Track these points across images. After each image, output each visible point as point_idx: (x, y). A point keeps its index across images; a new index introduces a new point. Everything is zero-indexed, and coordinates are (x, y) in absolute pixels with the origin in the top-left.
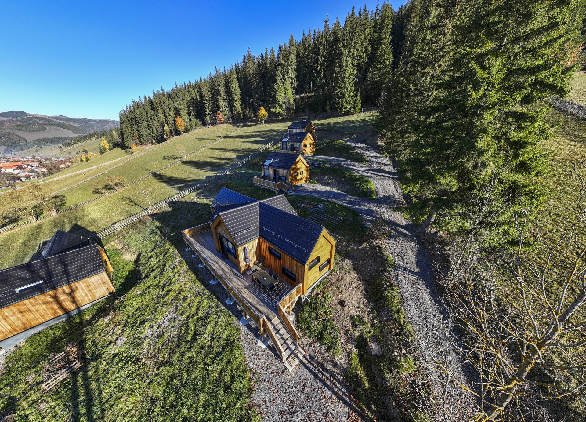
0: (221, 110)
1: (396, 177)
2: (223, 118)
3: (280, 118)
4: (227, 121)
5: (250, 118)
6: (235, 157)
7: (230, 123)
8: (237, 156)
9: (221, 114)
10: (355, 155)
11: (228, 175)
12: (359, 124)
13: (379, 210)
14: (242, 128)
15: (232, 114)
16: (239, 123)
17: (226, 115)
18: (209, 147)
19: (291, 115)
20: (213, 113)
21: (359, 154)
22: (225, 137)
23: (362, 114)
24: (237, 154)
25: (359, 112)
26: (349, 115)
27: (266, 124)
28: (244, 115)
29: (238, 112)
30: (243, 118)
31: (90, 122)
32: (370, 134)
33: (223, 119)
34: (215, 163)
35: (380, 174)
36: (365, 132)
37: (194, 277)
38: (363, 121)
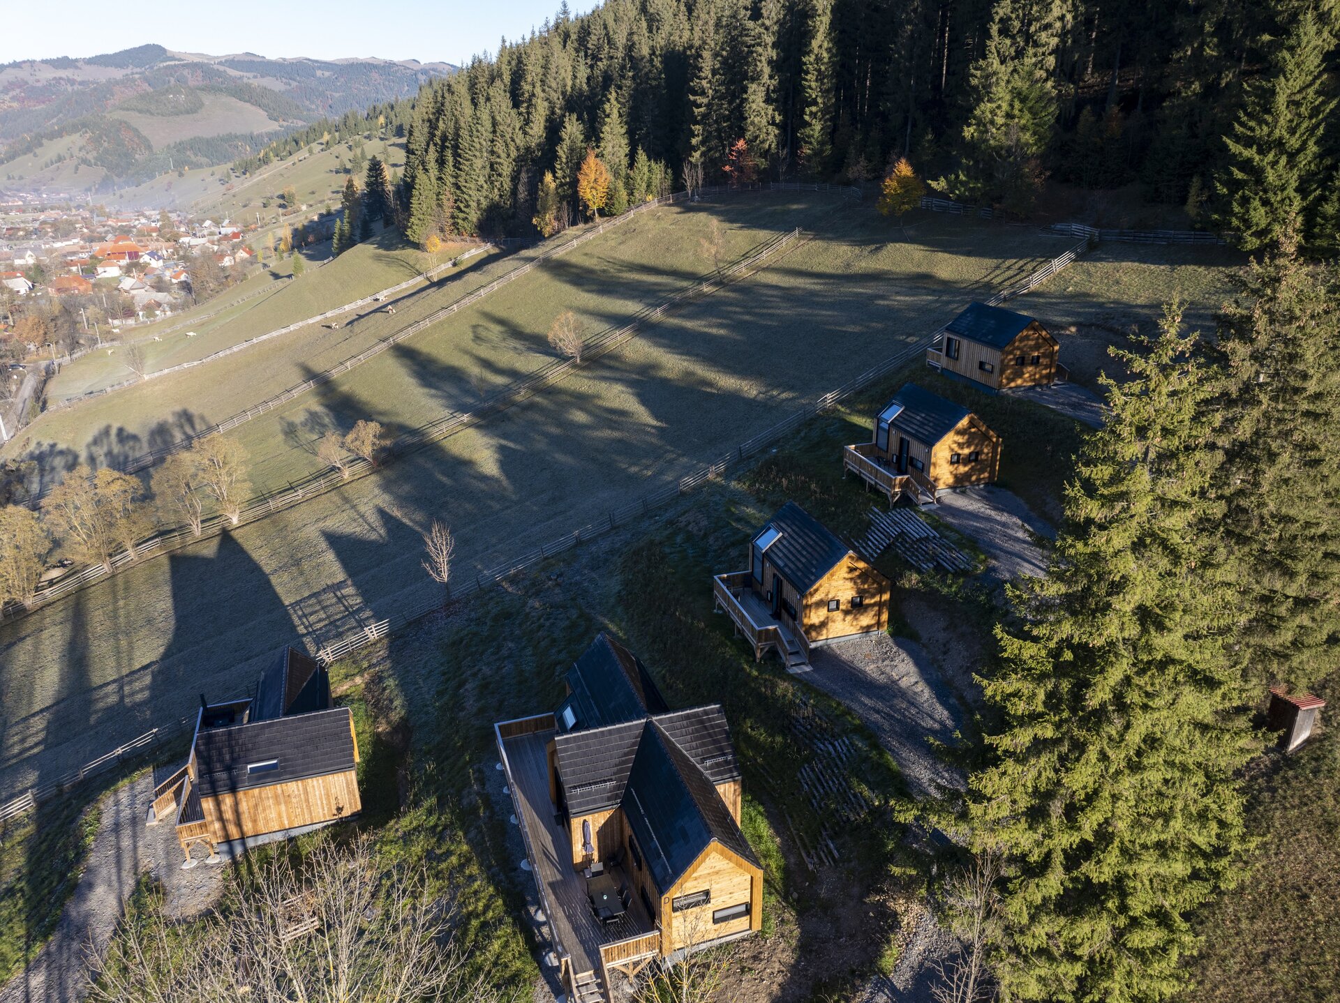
0: (751, 134)
17: (766, 153)
31: (319, 73)
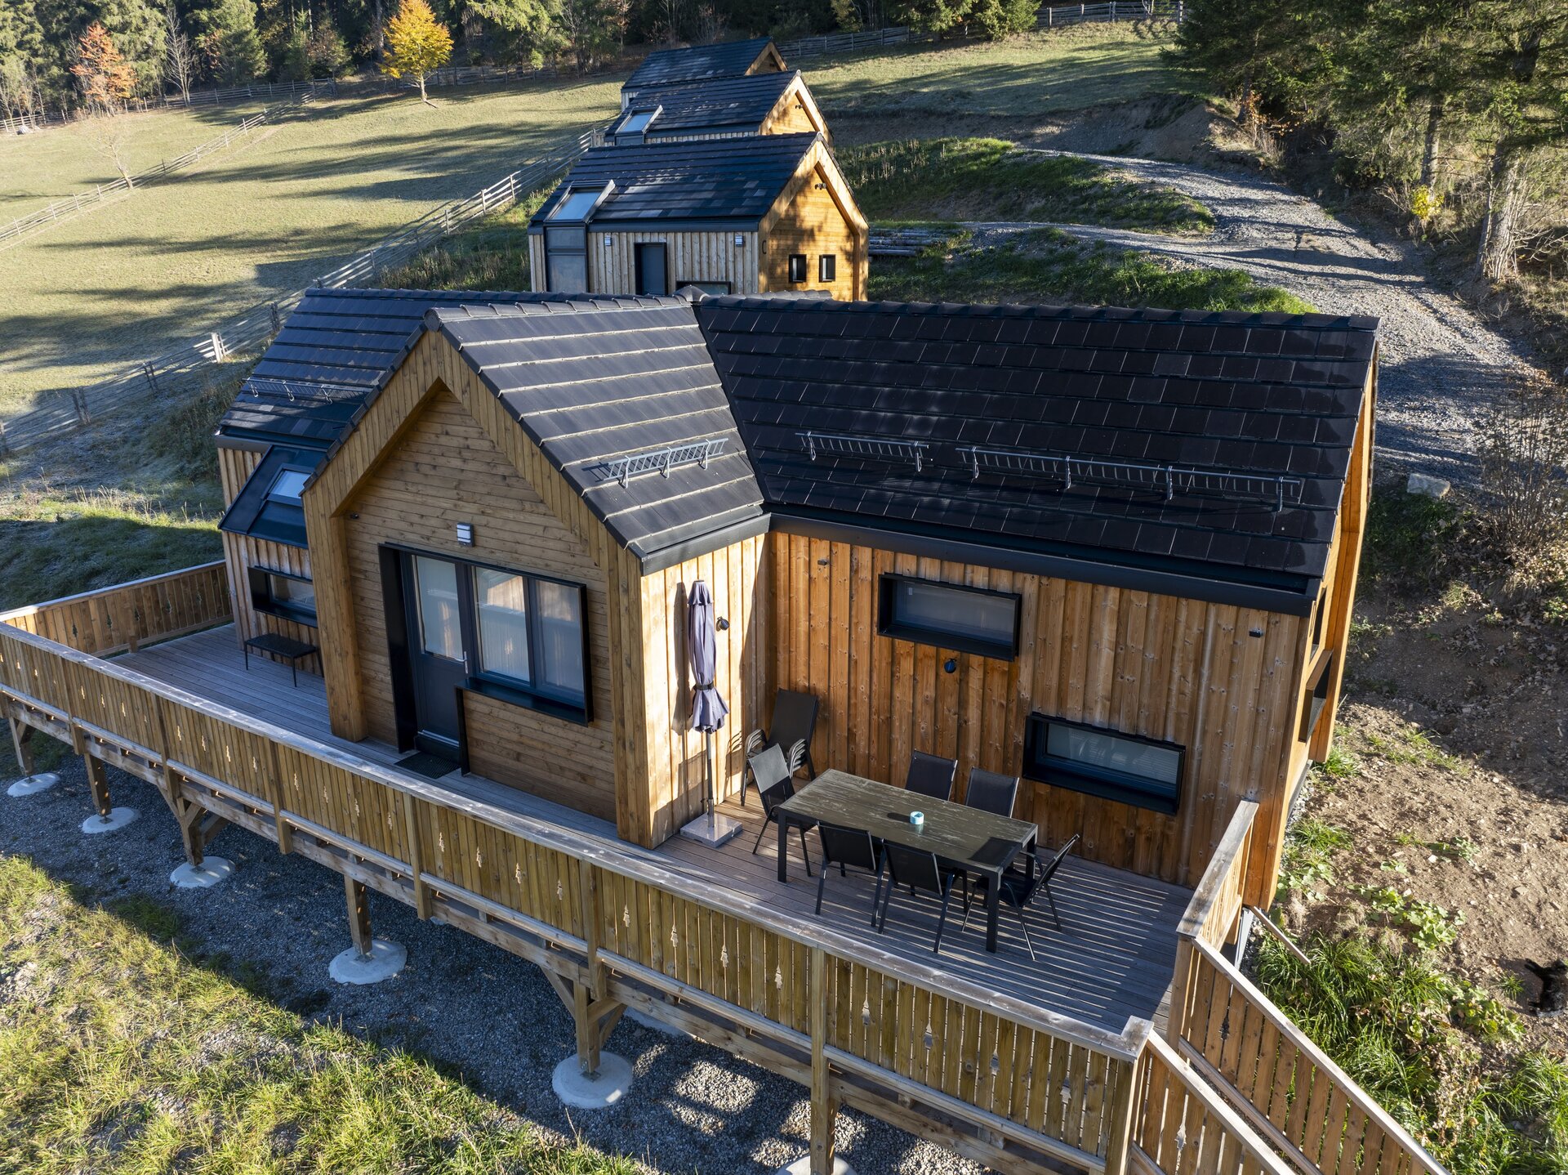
0: (114, 20)
1: (1419, 279)
2: (126, 73)
3: (538, 61)
4: (162, 93)
5: (321, 70)
6: (249, 274)
7: (182, 105)
8: (261, 268)
9: (112, 43)
10: (1109, 194)
11: (220, 367)
12: (1053, 80)
13: (1427, 422)
14: (272, 130)
15: (192, 49)
16: (244, 99)
17: (147, 53)
18: (36, 235)
19: (604, 47)
20: (51, 38)
21: (1132, 187)
22: (146, 181)
23: (1052, 36)
24: (264, 258)
25: (1034, 29)
26: (978, 41)
27: (442, 104)
28: (278, 55)
29: (239, 37)
30: (271, 77)
32: (1141, 114)
33: (126, 81)
34: (95, 320)
35: (1317, 269)
36: (1113, 106)
37: (158, 959)
38: (1069, 64)
